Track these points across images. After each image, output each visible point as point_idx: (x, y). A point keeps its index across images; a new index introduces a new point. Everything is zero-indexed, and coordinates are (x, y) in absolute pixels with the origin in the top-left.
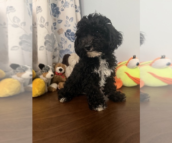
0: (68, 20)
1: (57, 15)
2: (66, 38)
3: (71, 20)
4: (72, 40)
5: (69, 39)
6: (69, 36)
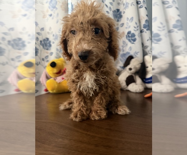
0: (128, 22)
1: (119, 20)
2: (127, 41)
3: (131, 21)
4: (132, 42)
5: (130, 41)
6: (129, 38)
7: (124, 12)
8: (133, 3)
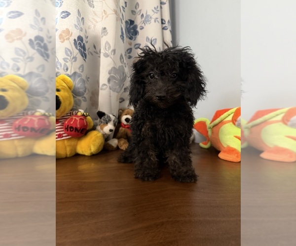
0: (149, 44)
3: (153, 43)
7: (142, 28)
8: (157, 18)
